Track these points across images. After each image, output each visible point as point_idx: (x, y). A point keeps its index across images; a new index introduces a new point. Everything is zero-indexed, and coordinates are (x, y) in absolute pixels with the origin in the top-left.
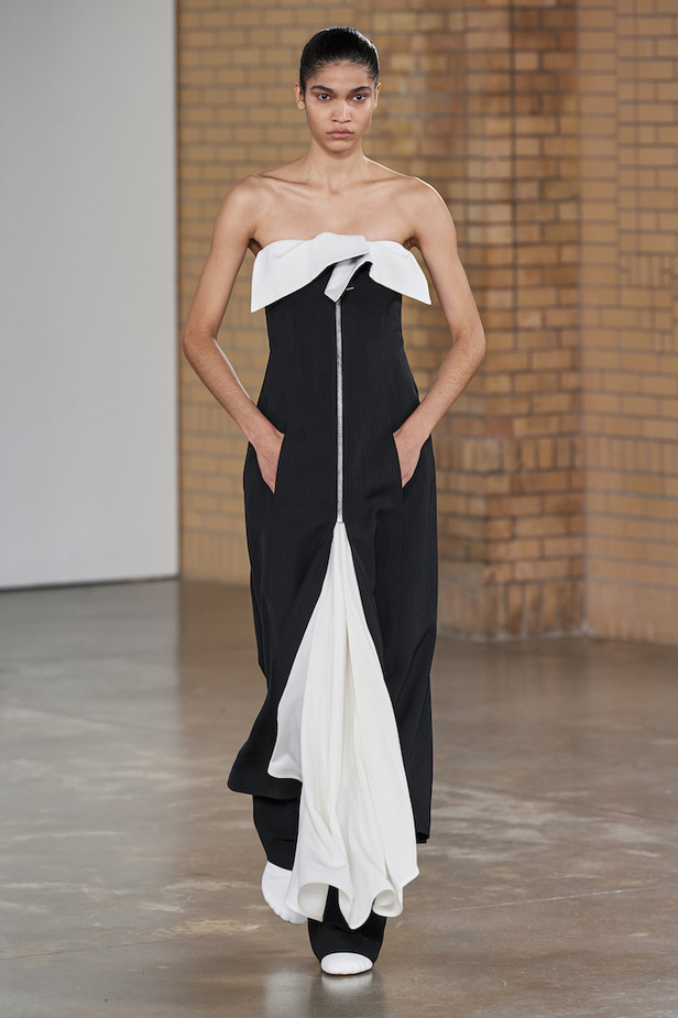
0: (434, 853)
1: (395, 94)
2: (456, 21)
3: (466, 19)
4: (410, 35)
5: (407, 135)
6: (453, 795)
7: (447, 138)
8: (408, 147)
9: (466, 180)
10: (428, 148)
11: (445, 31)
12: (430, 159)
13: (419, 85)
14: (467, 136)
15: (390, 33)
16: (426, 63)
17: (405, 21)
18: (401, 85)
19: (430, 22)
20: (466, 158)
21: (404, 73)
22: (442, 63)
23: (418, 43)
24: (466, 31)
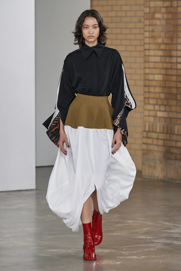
0: (169, 242)
1: (156, 25)
2: (175, 4)
3: (177, 3)
4: (161, 8)
5: (160, 37)
6: (174, 226)
7: (171, 38)
8: (160, 40)
9: (177, 50)
10: (166, 41)
11: (171, 6)
12: (166, 44)
13: (163, 22)
14: (177, 37)
15: (155, 7)
16: (165, 16)
17: (160, 4)
18: (158, 22)
19: (167, 4)
20: (177, 44)
21: (159, 19)
22: (170, 16)
23: (163, 10)
24: (178, 6)
